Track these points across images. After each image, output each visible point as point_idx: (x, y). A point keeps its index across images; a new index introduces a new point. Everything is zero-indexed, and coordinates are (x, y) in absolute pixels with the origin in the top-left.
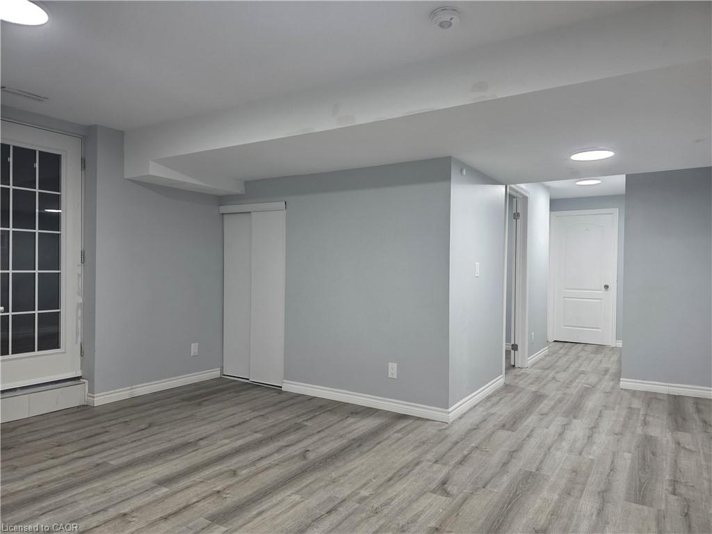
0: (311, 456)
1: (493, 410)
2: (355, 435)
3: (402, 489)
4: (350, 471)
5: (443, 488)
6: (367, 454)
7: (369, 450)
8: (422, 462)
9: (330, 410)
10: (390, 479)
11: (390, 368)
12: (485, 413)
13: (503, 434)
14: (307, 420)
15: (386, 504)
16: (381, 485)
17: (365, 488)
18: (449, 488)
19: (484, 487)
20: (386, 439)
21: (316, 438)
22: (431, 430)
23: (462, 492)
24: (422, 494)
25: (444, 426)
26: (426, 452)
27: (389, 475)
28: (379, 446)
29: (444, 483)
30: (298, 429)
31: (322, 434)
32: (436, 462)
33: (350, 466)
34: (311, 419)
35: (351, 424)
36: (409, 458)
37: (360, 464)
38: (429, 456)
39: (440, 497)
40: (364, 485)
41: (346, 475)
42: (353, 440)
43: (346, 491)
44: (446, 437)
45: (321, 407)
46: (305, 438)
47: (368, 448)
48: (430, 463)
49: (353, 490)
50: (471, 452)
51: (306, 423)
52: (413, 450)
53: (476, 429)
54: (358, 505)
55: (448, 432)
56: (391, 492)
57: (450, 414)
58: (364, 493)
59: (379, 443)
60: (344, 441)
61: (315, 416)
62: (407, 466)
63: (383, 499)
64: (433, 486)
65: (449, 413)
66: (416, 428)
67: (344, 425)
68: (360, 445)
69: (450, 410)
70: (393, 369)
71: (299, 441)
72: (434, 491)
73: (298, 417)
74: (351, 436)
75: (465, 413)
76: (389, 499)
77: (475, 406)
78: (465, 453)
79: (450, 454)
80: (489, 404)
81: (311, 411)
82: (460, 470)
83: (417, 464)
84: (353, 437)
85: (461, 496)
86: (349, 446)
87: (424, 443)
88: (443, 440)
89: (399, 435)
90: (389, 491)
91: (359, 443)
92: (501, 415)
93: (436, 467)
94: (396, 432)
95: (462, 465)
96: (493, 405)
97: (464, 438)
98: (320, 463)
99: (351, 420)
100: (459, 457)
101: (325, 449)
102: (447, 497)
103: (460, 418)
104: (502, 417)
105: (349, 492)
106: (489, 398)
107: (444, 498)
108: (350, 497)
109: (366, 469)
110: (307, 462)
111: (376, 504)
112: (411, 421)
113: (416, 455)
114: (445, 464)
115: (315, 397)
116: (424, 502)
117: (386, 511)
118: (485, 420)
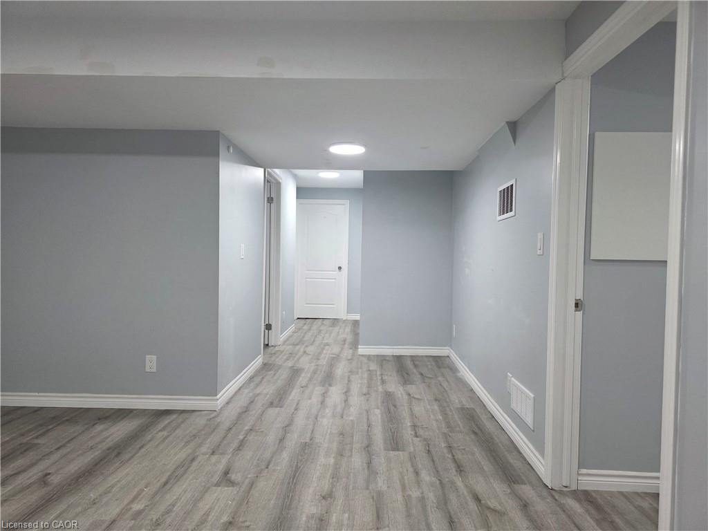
0: (55, 480)
1: (258, 391)
2: (109, 443)
3: (182, 491)
4: (112, 487)
5: (226, 478)
6: (130, 462)
7: (132, 457)
8: (198, 456)
9: (67, 420)
10: (165, 484)
11: (147, 361)
12: (251, 394)
13: (272, 412)
14: (37, 437)
15: (168, 512)
16: (156, 493)
17: (136, 501)
18: (233, 477)
19: (267, 468)
20: (150, 441)
21: (56, 456)
22: (200, 421)
23: (247, 478)
24: (206, 490)
25: (213, 414)
26: (200, 445)
27: (163, 480)
28: (143, 450)
29: (226, 473)
30: (25, 451)
31: (63, 451)
32: (213, 453)
33: (111, 480)
34: (41, 435)
35: (102, 431)
36: (182, 455)
37: (123, 476)
38: (204, 449)
39: (226, 488)
40: (135, 498)
41: (109, 492)
42: (109, 449)
43: (114, 511)
44: (218, 425)
45: (54, 418)
46: (41, 459)
47: (130, 455)
48: (207, 456)
49: (121, 507)
50: (247, 435)
51: (36, 441)
52: (185, 446)
53: (245, 412)
54: (133, 521)
55: (218, 420)
56: (170, 498)
57: (218, 402)
58: (137, 507)
59: (142, 447)
60: (96, 453)
61: (48, 431)
62: (182, 465)
63: (162, 508)
64: (216, 478)
65: (218, 400)
66: (182, 422)
67: (92, 435)
68: (119, 454)
69: (218, 397)
70: (151, 363)
71: (32, 465)
72: (218, 484)
73: (22, 435)
74: (105, 445)
75: (232, 398)
76: (170, 505)
77: (239, 389)
78: (241, 437)
79: (225, 442)
80: (252, 385)
81: (41, 425)
82: (240, 455)
83: (193, 460)
84: (107, 446)
85: (247, 480)
86: (105, 458)
87: (195, 436)
88: (214, 430)
89: (165, 433)
90: (168, 496)
91: (117, 451)
92: (267, 394)
93: (214, 458)
94: (161, 431)
95: (240, 450)
96: (257, 385)
97: (236, 423)
98: (70, 485)
99: (99, 427)
100: (235, 445)
101: (73, 468)
102: (233, 486)
103: (228, 403)
104: (268, 396)
105: (118, 510)
106: (251, 379)
107: (231, 488)
108: (120, 515)
109: (133, 479)
110: (49, 488)
111: (154, 515)
112: (175, 416)
113: (190, 451)
114: (223, 454)
115: (42, 408)
116: (210, 499)
117: (169, 520)
118: (252, 402)
